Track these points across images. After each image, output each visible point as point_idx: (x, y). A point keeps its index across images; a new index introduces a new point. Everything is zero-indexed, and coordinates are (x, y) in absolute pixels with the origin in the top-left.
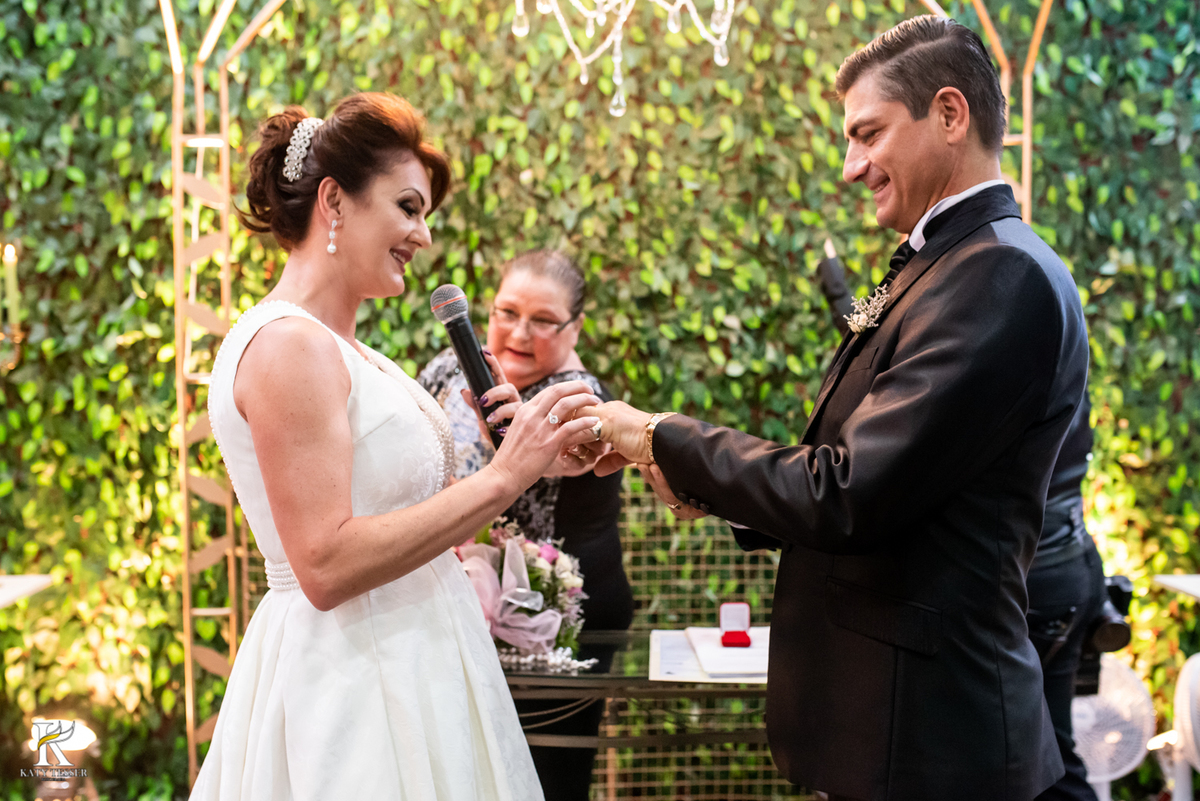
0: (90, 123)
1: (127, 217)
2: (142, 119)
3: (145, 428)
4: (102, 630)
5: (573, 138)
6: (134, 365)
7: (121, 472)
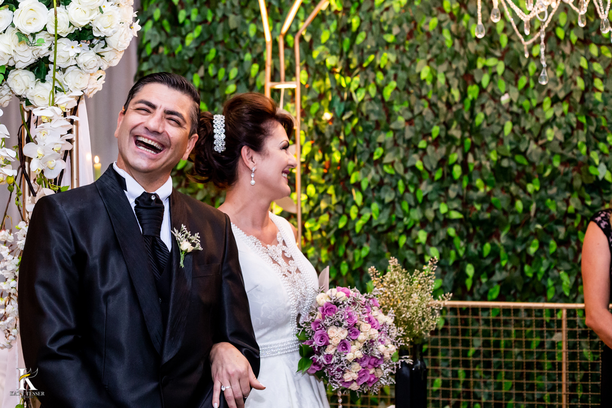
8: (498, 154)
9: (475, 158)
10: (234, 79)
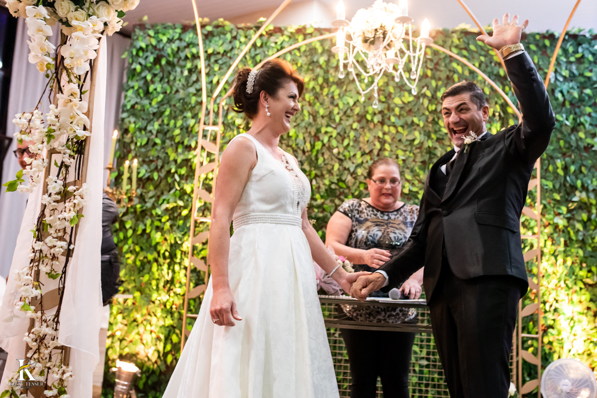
0: (166, 122)
1: (176, 158)
2: (186, 121)
3: (173, 242)
4: (145, 326)
5: (355, 136)
6: (172, 217)
7: (161, 260)
8: (330, 181)
9: (317, 183)
10: (180, 127)
